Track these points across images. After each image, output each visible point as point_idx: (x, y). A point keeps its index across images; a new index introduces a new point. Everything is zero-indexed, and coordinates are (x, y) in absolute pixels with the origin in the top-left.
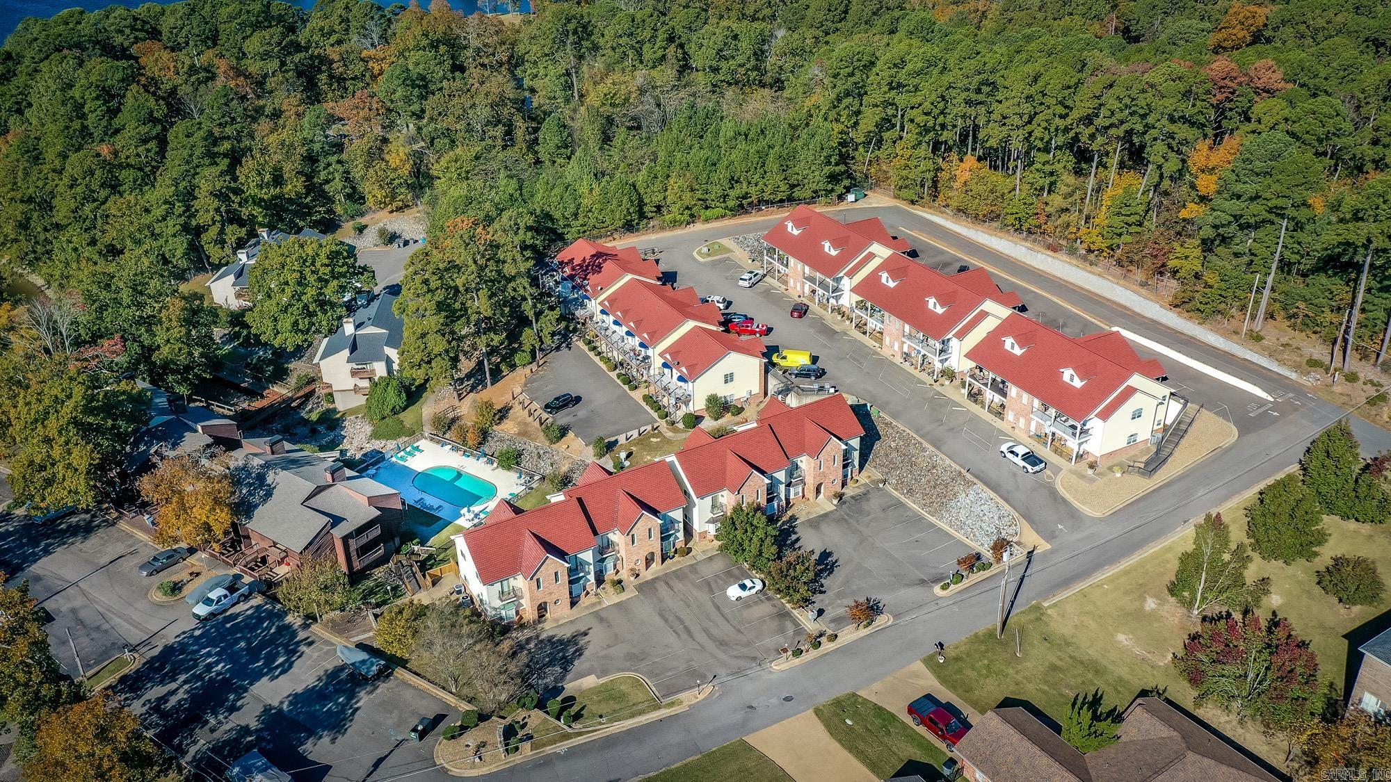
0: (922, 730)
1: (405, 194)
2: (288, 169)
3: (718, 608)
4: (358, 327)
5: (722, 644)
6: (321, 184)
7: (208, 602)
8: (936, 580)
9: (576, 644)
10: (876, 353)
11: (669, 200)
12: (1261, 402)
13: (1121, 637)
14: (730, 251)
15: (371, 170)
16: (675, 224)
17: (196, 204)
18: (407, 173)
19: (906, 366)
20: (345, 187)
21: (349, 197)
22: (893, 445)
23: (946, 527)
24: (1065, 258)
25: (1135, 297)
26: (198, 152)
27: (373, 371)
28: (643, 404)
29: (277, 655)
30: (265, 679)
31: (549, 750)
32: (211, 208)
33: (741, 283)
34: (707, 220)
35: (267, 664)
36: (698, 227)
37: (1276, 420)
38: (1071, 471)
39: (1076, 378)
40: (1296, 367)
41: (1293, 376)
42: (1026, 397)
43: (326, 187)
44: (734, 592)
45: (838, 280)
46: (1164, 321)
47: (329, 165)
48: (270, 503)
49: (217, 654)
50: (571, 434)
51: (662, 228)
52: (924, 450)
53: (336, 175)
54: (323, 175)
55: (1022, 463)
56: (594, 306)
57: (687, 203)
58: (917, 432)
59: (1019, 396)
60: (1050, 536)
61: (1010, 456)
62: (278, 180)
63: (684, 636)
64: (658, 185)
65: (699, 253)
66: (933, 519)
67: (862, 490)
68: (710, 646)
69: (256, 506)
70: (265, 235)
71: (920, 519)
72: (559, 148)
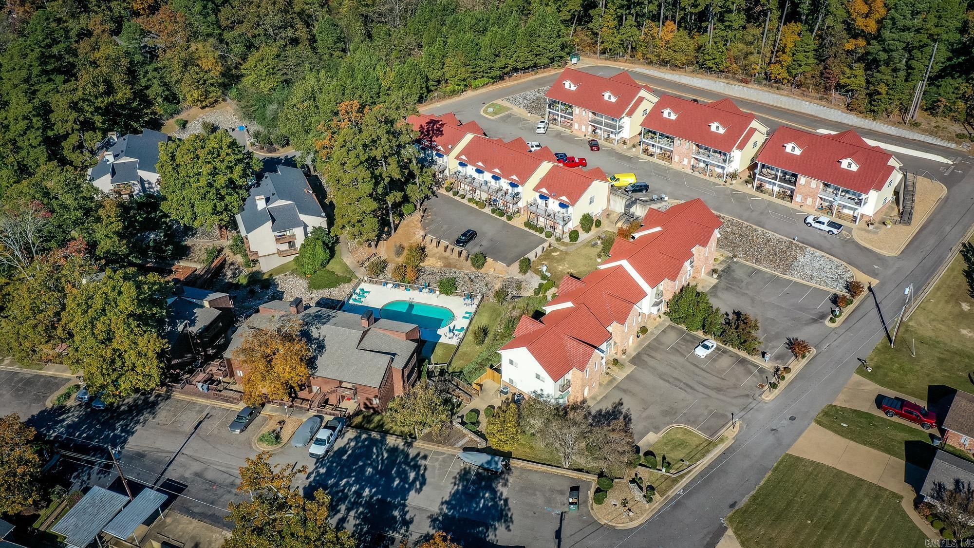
0: (896, 419)
1: (216, 92)
2: (117, 79)
3: (695, 365)
4: (268, 200)
5: (719, 390)
6: (141, 90)
7: (319, 442)
8: (823, 317)
9: (621, 413)
10: (669, 169)
11: (447, 76)
12: (947, 166)
13: (964, 332)
14: (509, 109)
15: (187, 74)
16: (454, 93)
17: (53, 117)
18: (217, 73)
19: (696, 174)
20: (164, 91)
21: (166, 99)
22: (728, 230)
23: (800, 281)
24: (756, 87)
25: (820, 108)
26: (36, 71)
27: (294, 236)
28: (527, 229)
29: (406, 472)
30: (412, 493)
31: (671, 493)
32: (71, 118)
33: (538, 131)
34: (476, 87)
35: (404, 482)
36: (470, 94)
37: (962, 176)
38: (858, 229)
40: (951, 140)
41: (953, 146)
43: (148, 92)
44: (701, 352)
45: (620, 120)
46: (845, 121)
47: (147, 72)
49: (355, 482)
50: (489, 260)
51: (443, 98)
52: (756, 230)
53: (154, 81)
54: (143, 82)
55: (828, 229)
56: (449, 163)
57: (463, 76)
58: (740, 218)
59: (809, 183)
60: (874, 274)
61: (818, 225)
62: (110, 90)
63: (689, 390)
64: (437, 64)
65: (486, 112)
66: (787, 277)
67: (726, 265)
68: (713, 393)
69: (316, 358)
70: (115, 137)
71: (778, 278)
72: (335, 43)
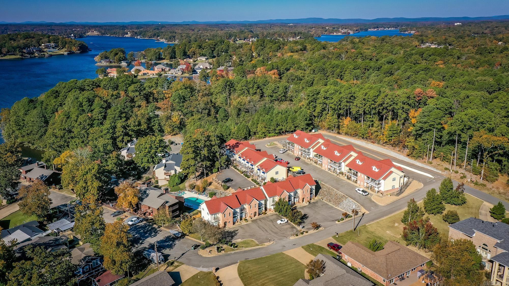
0: (332, 250)
1: (177, 130)
2: (143, 121)
3: (274, 226)
4: (166, 161)
5: (276, 233)
6: (151, 127)
7: (132, 221)
8: (336, 220)
9: (235, 232)
10: (320, 169)
11: (258, 131)
12: (431, 178)
13: (388, 232)
14: (276, 144)
15: (167, 123)
16: (260, 138)
17: (116, 130)
18: (178, 123)
19: (329, 171)
20: (159, 128)
21: (159, 131)
22: (325, 190)
23: (340, 209)
24: (377, 145)
25: (397, 154)
26: (117, 116)
27: (171, 173)
28: (252, 181)
29: (152, 233)
30: (149, 238)
31: (229, 252)
32: (121, 131)
33: (280, 152)
34: (269, 137)
35: (149, 235)
36: (267, 139)
37: (434, 182)
38: (376, 195)
39: (376, 169)
40: (441, 170)
41: (440, 172)
42: (363, 175)
43: (153, 127)
44: (279, 222)
45: (309, 150)
46: (405, 160)
47: (155, 121)
48: (148, 198)
50: (230, 188)
51: (256, 139)
52: (334, 190)
53: (156, 124)
54: (152, 124)
55: (362, 193)
56: (236, 157)
57: (263, 131)
58: (332, 186)
59: (361, 176)
60: (369, 210)
61: (358, 191)
62: (139, 124)
63: (265, 231)
64: (255, 126)
65: (267, 145)
66: (336, 207)
67: (316, 201)
68: (273, 234)
69: (144, 199)
70: (135, 140)
71: (332, 207)
72: (224, 117)
